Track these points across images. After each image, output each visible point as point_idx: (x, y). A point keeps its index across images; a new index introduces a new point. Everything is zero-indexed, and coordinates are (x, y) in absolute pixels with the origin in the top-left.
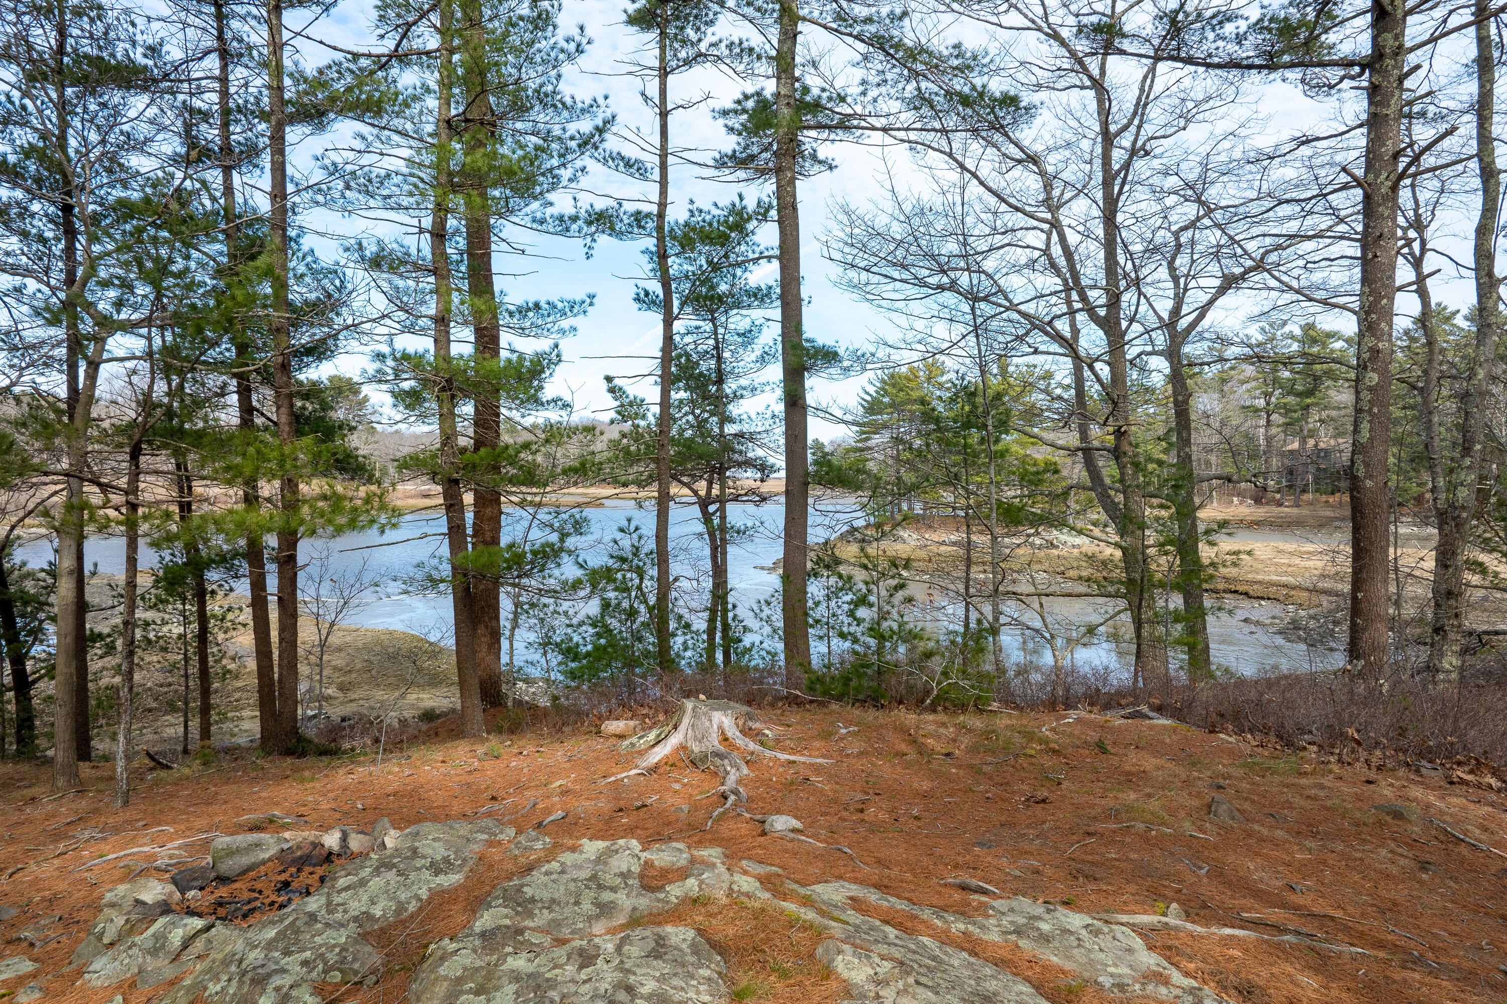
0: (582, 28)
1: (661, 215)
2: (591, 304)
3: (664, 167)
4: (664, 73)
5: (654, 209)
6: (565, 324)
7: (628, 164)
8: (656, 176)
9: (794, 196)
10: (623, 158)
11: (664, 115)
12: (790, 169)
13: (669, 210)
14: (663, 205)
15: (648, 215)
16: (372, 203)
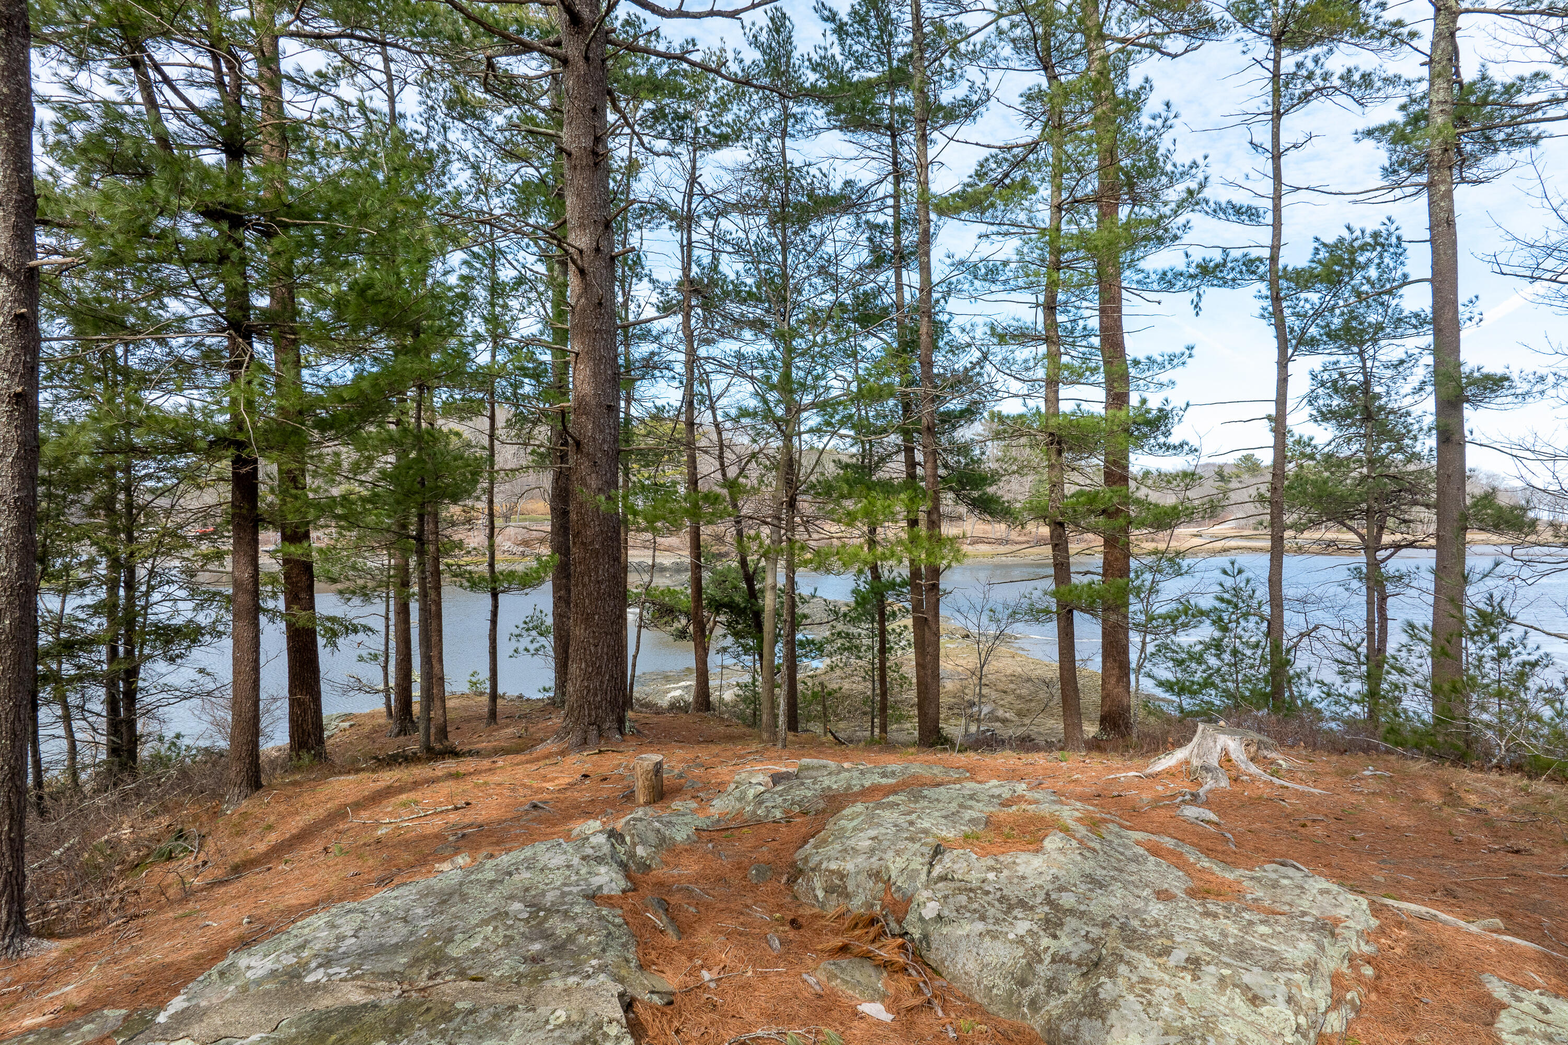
0: (1168, 105)
1: (1274, 259)
2: (1190, 356)
3: (1277, 209)
4: (1277, 115)
5: (1266, 253)
6: (1164, 377)
7: (1238, 211)
8: (1269, 218)
9: (1451, 211)
10: (1234, 207)
11: (1276, 157)
12: (1444, 181)
13: (1283, 251)
14: (1276, 248)
15: (1261, 260)
16: (993, 288)
